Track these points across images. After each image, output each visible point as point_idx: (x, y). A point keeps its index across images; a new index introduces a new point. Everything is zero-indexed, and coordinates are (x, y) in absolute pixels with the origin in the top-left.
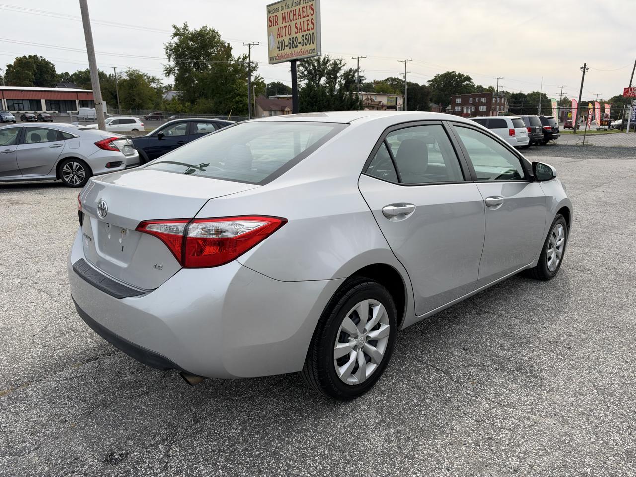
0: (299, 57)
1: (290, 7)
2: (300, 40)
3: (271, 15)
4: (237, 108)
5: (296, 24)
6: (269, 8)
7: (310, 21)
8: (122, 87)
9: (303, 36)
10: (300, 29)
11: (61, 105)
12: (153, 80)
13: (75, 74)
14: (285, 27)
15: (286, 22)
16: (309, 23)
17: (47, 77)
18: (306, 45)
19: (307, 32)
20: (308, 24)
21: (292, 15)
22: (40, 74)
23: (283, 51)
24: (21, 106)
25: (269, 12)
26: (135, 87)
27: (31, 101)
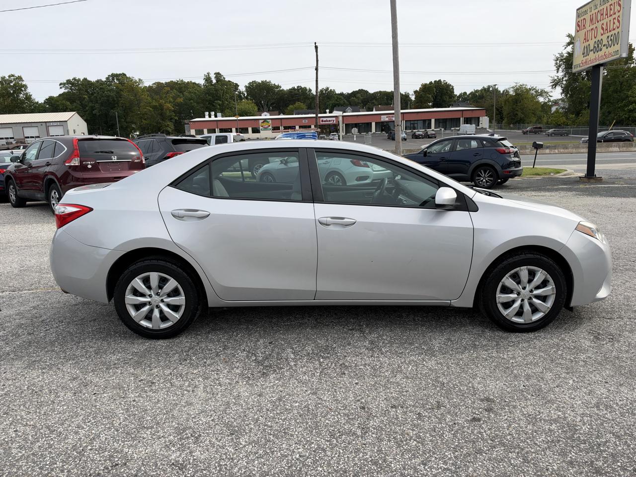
0: (601, 62)
1: (598, 7)
2: (605, 42)
3: (580, 19)
4: (629, 117)
5: (603, 24)
6: (578, 11)
7: (616, 19)
8: (507, 102)
9: (608, 37)
10: (607, 30)
11: (448, 123)
12: (542, 93)
13: (471, 93)
14: (592, 29)
15: (593, 24)
16: (616, 21)
17: (446, 98)
18: (610, 47)
19: (613, 32)
20: (614, 23)
21: (599, 15)
22: (441, 96)
23: (586, 58)
24: (416, 125)
25: (578, 17)
26: (520, 102)
27: (424, 121)
